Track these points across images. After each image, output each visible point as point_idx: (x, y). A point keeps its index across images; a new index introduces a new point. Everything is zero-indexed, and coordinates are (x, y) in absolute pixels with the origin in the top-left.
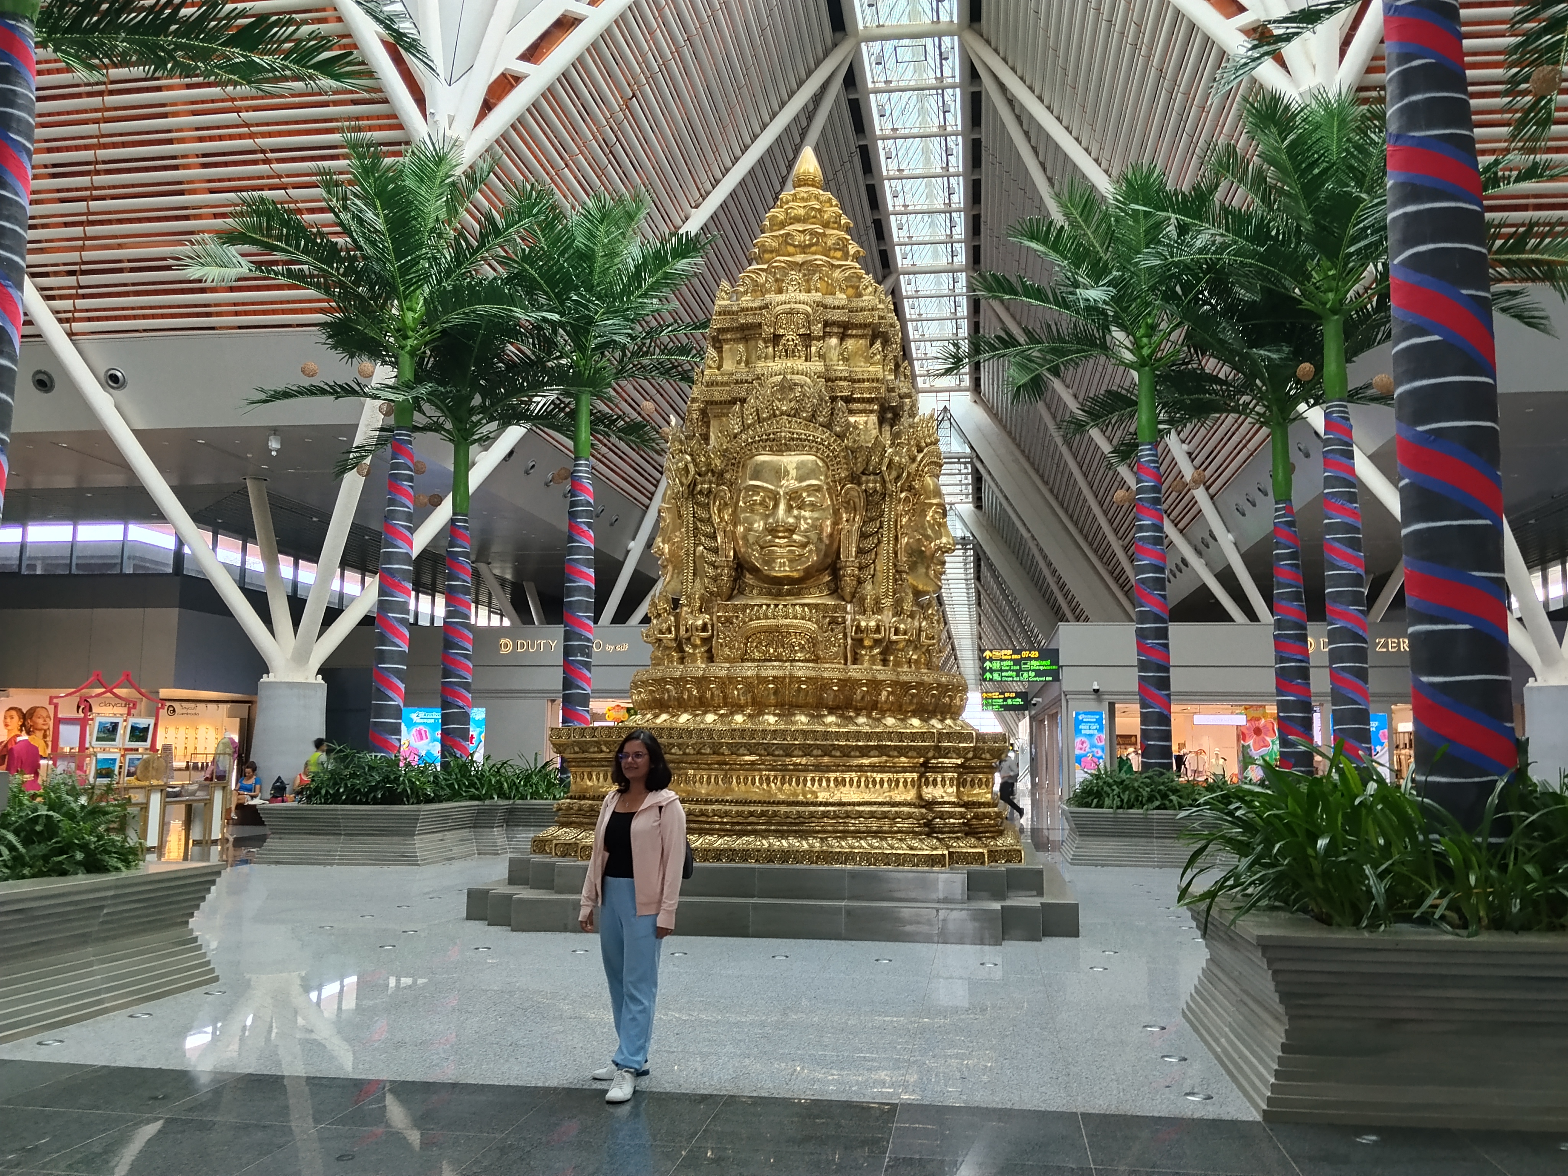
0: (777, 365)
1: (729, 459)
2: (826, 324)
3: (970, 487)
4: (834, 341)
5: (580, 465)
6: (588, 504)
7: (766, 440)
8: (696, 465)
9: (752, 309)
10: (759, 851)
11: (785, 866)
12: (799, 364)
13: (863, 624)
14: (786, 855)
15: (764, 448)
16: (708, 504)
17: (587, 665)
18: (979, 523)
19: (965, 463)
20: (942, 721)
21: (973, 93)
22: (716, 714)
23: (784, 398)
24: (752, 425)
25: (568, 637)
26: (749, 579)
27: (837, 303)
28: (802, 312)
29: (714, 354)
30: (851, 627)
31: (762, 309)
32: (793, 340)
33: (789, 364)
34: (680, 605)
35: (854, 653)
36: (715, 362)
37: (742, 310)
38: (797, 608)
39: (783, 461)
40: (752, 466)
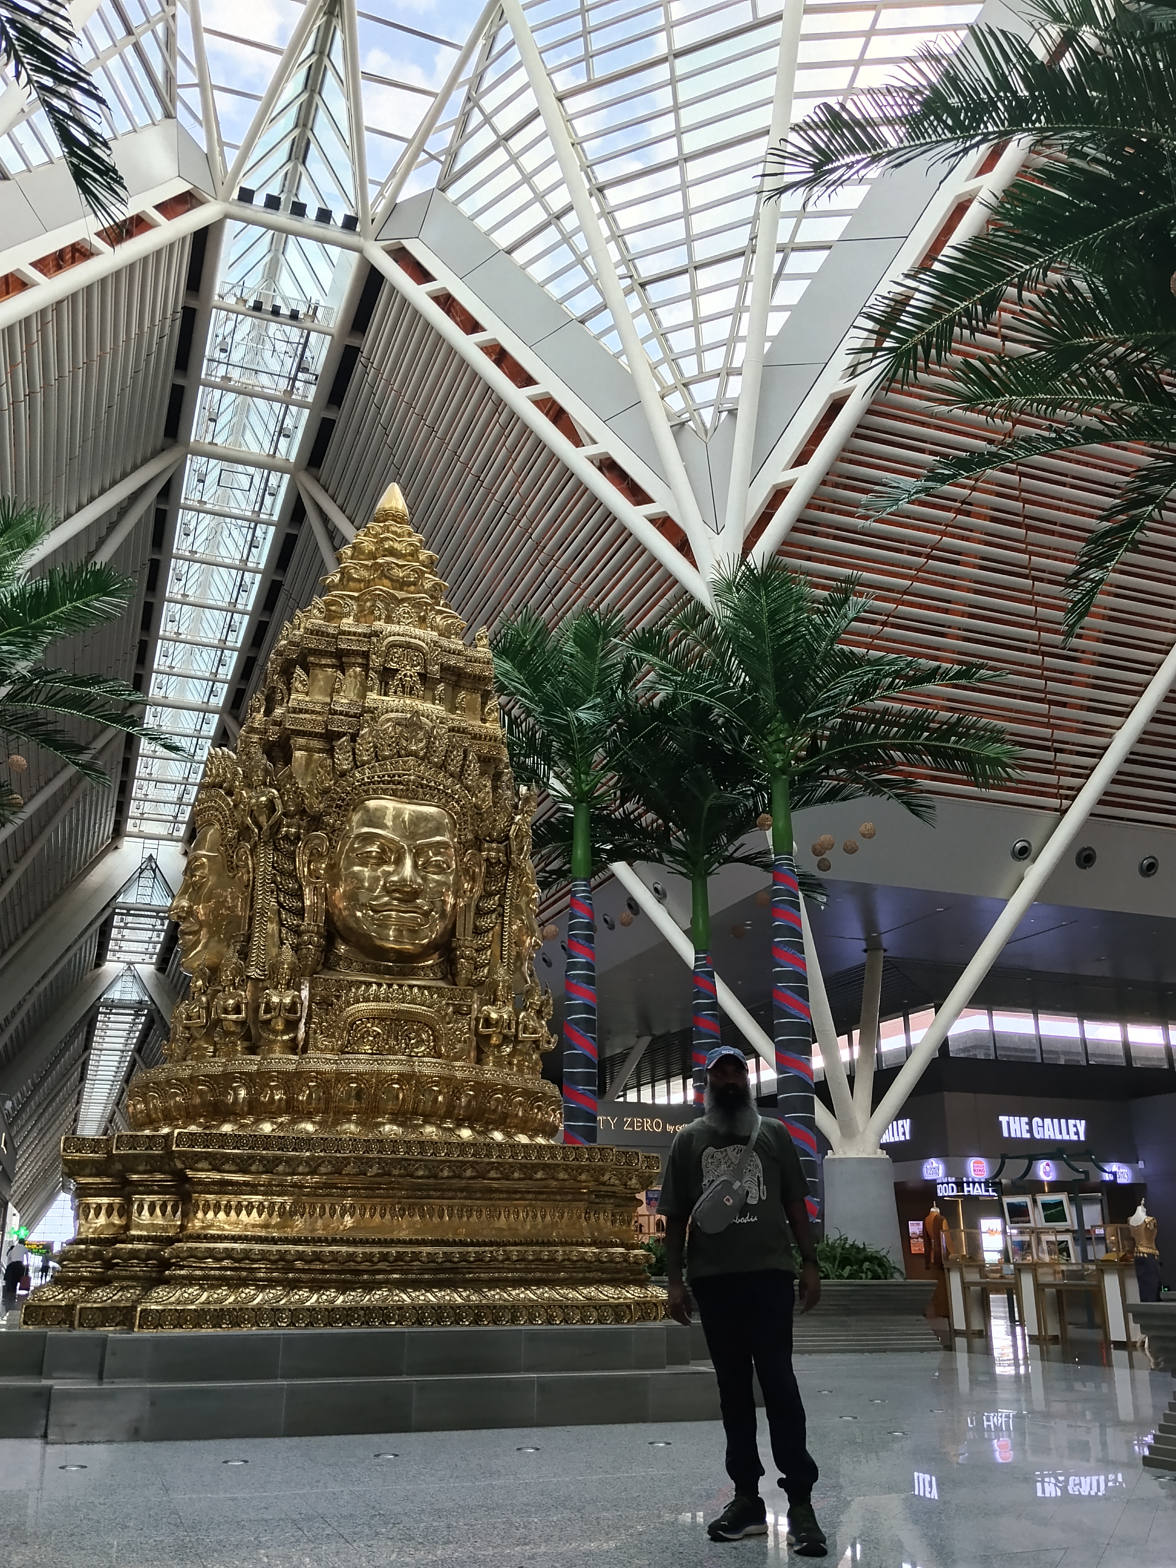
0: (392, 701)
1: (333, 799)
2: (442, 667)
8: (284, 804)
9: (355, 634)
13: (494, 1016)
15: (385, 791)
16: (294, 851)
18: (160, 987)
21: (288, 535)
27: (453, 647)
28: (418, 649)
29: (304, 677)
30: (477, 1020)
31: (368, 636)
32: (411, 676)
33: (408, 702)
34: (248, 977)
35: (480, 1051)
36: (304, 685)
37: (344, 633)
38: (416, 990)
39: (409, 809)
40: (367, 810)
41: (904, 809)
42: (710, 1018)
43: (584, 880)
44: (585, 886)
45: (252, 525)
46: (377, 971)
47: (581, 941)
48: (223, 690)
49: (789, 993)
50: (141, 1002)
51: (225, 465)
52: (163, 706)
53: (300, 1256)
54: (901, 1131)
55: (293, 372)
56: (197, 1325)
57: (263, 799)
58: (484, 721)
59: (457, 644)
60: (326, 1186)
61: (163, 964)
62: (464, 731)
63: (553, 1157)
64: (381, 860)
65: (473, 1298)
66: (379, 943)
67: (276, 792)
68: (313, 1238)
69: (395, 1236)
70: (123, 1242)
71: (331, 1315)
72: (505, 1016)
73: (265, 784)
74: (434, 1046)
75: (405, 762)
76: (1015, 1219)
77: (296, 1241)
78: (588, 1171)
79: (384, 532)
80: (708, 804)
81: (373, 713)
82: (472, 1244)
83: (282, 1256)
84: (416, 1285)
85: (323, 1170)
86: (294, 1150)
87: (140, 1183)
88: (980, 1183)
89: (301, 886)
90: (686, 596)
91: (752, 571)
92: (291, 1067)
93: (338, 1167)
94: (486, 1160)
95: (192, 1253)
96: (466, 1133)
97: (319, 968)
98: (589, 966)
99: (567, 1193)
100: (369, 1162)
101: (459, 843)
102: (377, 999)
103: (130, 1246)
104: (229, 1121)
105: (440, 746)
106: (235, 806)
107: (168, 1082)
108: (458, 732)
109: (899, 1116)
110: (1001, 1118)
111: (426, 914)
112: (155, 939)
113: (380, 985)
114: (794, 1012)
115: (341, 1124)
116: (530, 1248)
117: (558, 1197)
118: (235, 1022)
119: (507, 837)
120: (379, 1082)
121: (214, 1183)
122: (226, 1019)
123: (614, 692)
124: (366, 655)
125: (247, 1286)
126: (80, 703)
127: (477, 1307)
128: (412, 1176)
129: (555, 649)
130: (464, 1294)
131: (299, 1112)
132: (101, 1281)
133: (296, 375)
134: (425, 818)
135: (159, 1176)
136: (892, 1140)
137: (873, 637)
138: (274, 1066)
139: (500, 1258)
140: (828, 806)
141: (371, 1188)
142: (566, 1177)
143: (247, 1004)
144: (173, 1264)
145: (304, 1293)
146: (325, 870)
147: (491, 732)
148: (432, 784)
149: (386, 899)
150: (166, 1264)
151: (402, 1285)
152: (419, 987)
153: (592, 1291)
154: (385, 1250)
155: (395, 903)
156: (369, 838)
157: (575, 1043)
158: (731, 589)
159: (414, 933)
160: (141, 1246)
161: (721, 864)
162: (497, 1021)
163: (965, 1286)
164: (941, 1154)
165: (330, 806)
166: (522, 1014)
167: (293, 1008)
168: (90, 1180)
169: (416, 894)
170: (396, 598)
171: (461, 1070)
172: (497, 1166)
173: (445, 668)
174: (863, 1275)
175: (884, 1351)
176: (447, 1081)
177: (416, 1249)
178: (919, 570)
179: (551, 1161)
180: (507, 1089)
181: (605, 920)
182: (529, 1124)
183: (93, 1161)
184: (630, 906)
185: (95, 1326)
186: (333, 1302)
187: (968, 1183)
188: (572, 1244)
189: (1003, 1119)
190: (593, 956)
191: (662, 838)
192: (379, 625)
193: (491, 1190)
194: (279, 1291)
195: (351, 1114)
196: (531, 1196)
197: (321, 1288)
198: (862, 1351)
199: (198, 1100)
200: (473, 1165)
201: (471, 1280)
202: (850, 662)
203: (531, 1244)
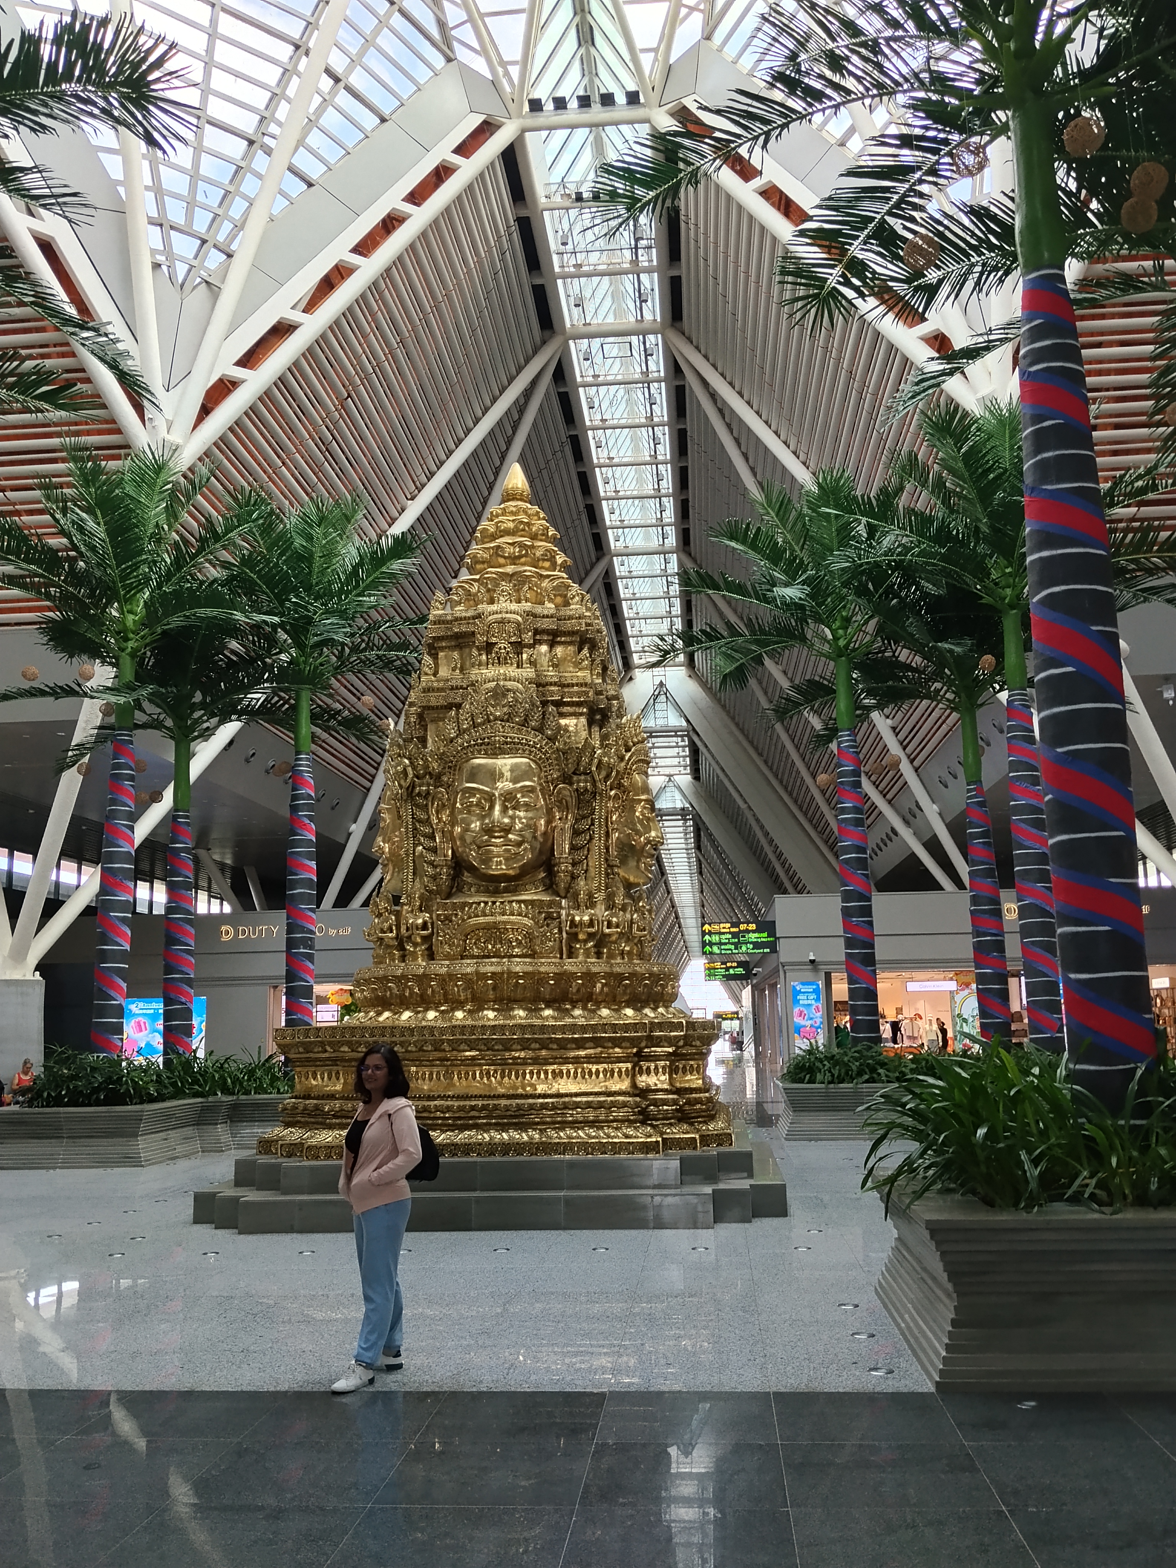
0: (490, 672)
1: (446, 763)
2: (536, 632)
3: (688, 759)
4: (544, 648)
5: (301, 759)
6: (310, 797)
7: (481, 744)
8: (414, 769)
9: (465, 618)
10: (480, 1144)
11: (505, 1159)
12: (512, 671)
13: (577, 918)
14: (506, 1148)
15: (479, 752)
16: (427, 805)
17: (310, 957)
18: (697, 793)
19: (682, 736)
20: (655, 1009)
21: (677, 387)
22: (437, 1011)
23: (498, 704)
24: (468, 729)
25: (291, 928)
26: (467, 877)
27: (546, 612)
28: (513, 621)
31: (475, 618)
33: (501, 670)
36: (430, 669)
37: (458, 619)
38: (515, 904)
39: (498, 763)
44: (849, 735)
45: (646, 385)
47: (847, 788)
48: (672, 531)
50: (683, 809)
52: (626, 555)
55: (633, 242)
59: (549, 608)
61: (696, 773)
64: (479, 807)
65: (537, 1136)
66: (487, 871)
67: (407, 761)
84: (498, 1127)
97: (453, 891)
101: (547, 782)
102: (484, 914)
111: (517, 845)
112: (682, 754)
115: (455, 1013)
118: (391, 938)
120: (478, 980)
124: (475, 635)
127: (538, 1143)
130: (531, 1134)
131: (427, 1003)
133: (636, 245)
146: (447, 817)
147: (581, 679)
149: (486, 837)
151: (487, 1127)
155: (493, 839)
156: (470, 792)
167: (425, 926)
169: (507, 830)
176: (531, 974)
192: (481, 607)
195: (461, 1004)
201: (540, 1123)
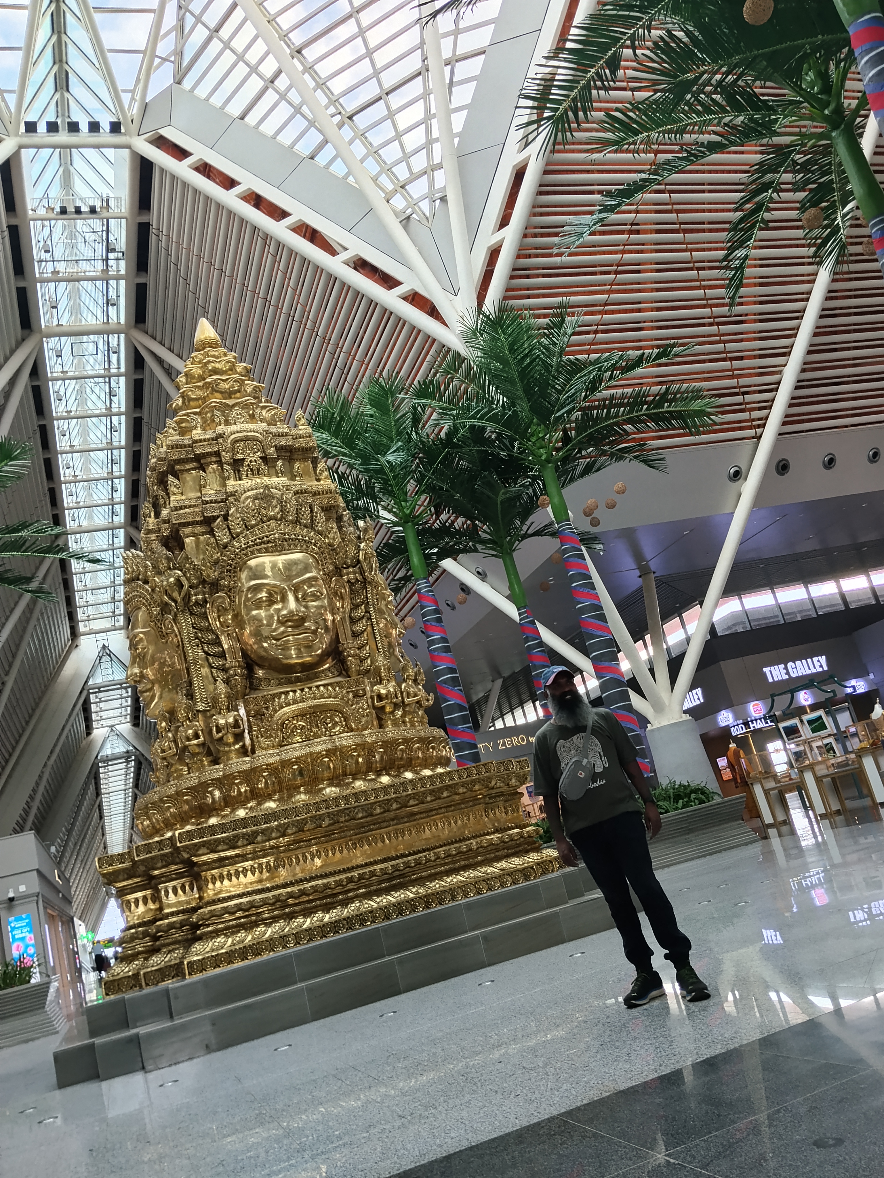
0: (246, 483)
8: (188, 579)
9: (205, 440)
11: (401, 918)
13: (383, 691)
14: (397, 909)
15: (259, 551)
16: (205, 612)
21: (136, 381)
23: (270, 506)
24: (241, 533)
26: (263, 674)
27: (280, 431)
28: (255, 439)
29: (176, 482)
30: (372, 698)
31: (215, 439)
32: (255, 461)
33: (258, 480)
34: (198, 711)
35: (379, 719)
36: (178, 488)
37: (196, 441)
38: (322, 688)
39: (281, 560)
40: (250, 568)
41: (642, 465)
42: (540, 654)
43: (424, 579)
44: (426, 583)
45: (107, 380)
46: (290, 682)
47: (433, 624)
48: (121, 510)
49: (592, 620)
50: (128, 752)
51: (73, 339)
52: (80, 533)
53: (291, 895)
54: (697, 698)
55: (104, 255)
56: (230, 962)
57: (172, 580)
58: (318, 480)
59: (283, 428)
60: (295, 842)
61: (136, 720)
62: (306, 492)
63: (452, 779)
64: (271, 602)
65: (421, 891)
66: (285, 661)
67: (179, 572)
68: (296, 881)
69: (354, 863)
70: (161, 919)
71: (323, 930)
72: (392, 690)
73: (170, 568)
74: (346, 725)
75: (268, 526)
76: (791, 737)
77: (285, 886)
78: (479, 782)
79: (205, 358)
80: (499, 500)
81: (235, 495)
82: (410, 854)
83: (277, 899)
84: (379, 893)
85: (290, 831)
86: (265, 823)
87: (161, 875)
88: (760, 719)
89: (217, 636)
90: (444, 350)
91: (488, 317)
92: (247, 766)
93: (300, 827)
94: (405, 794)
95: (213, 914)
96: (385, 780)
97: (248, 691)
98: (444, 640)
99: (468, 802)
100: (321, 818)
101: (324, 574)
102: (295, 702)
103: (167, 921)
104: (213, 816)
105: (291, 507)
106: (153, 590)
107: (161, 800)
108: (302, 493)
109: (692, 688)
110: (765, 670)
111: (315, 632)
112: (125, 704)
113: (295, 692)
114: (599, 633)
115: (294, 796)
116: (452, 846)
117: (463, 806)
118: (198, 745)
119: (359, 561)
120: (313, 760)
121: (214, 861)
122: (190, 745)
123: (410, 435)
124: (217, 454)
125: (258, 926)
126: (17, 546)
127: (425, 896)
128: (354, 819)
129: (358, 414)
130: (414, 890)
131: (261, 796)
132: (154, 951)
133: (107, 256)
134: (295, 563)
135: (174, 867)
136: (691, 706)
137: (590, 344)
138: (235, 769)
139: (433, 858)
140: (587, 478)
141: (327, 835)
142: (465, 790)
143: (202, 731)
144: (201, 925)
145: (300, 920)
146: (232, 619)
147: (326, 487)
148: (293, 536)
149: (282, 629)
150: (196, 927)
151: (369, 896)
152: (324, 685)
153: (503, 864)
154: (349, 875)
155: (290, 630)
156: (257, 588)
157: (448, 697)
158: (475, 335)
159: (309, 647)
160: (174, 919)
161: (520, 541)
162: (387, 695)
163: (766, 792)
164: (729, 705)
165: (223, 572)
166: (403, 685)
167: (236, 724)
168: (125, 883)
169: (303, 620)
170: (228, 405)
171: (370, 736)
172: (414, 796)
173: (278, 449)
174: (693, 804)
175: (720, 851)
176: (361, 746)
177: (372, 868)
178: (611, 285)
179: (451, 782)
180: (407, 741)
181: (448, 604)
182: (429, 761)
183: (123, 870)
184: (462, 590)
185: (158, 982)
186: (322, 920)
187: (752, 721)
188: (481, 835)
189: (766, 670)
190: (444, 632)
191: (472, 533)
192: (221, 429)
193: (413, 814)
194: (282, 923)
195: (299, 787)
196: (443, 810)
197: (311, 913)
198: (704, 856)
199: (186, 807)
200: (396, 800)
201: (416, 880)
202: (577, 367)
203: (452, 843)
